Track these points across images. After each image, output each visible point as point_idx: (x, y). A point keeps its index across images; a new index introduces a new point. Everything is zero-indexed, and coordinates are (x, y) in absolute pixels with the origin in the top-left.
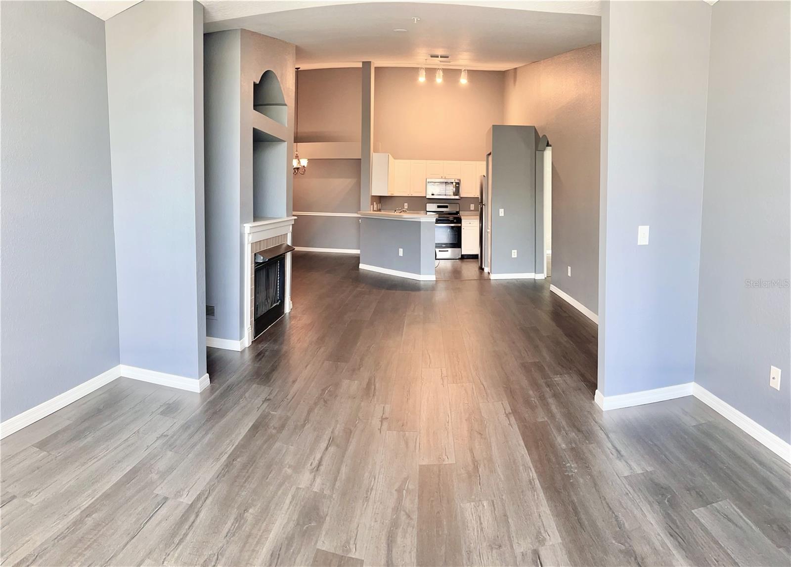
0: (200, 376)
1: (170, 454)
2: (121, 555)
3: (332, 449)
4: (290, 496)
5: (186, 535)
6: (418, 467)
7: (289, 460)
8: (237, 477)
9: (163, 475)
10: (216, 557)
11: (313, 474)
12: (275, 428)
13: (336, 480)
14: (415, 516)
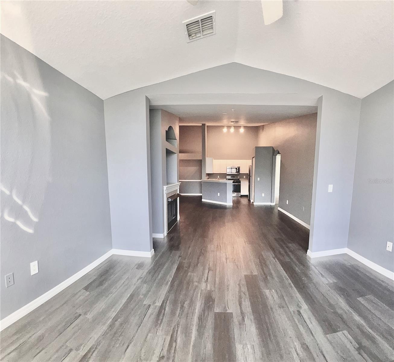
0: (151, 250)
1: (145, 285)
2: (137, 335)
3: (211, 272)
4: (199, 294)
5: (162, 319)
6: (244, 276)
7: (196, 279)
8: (177, 290)
9: (145, 295)
10: (177, 326)
11: (206, 283)
12: (186, 267)
13: (215, 284)
14: (247, 294)
